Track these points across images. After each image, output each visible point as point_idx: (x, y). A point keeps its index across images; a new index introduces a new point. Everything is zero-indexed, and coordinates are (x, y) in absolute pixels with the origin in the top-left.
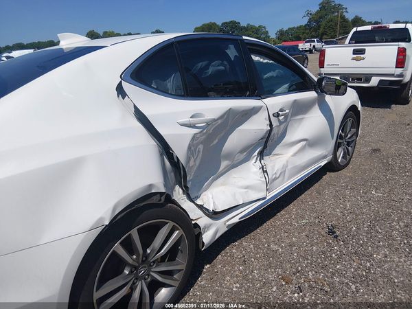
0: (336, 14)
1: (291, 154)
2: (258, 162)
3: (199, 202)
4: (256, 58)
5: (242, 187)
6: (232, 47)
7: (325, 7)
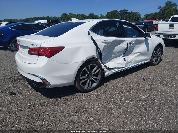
0: (173, 8)
1: (135, 56)
2: (123, 57)
3: (105, 65)
4: (125, 26)
5: (117, 63)
6: (118, 23)
7: (168, 4)
